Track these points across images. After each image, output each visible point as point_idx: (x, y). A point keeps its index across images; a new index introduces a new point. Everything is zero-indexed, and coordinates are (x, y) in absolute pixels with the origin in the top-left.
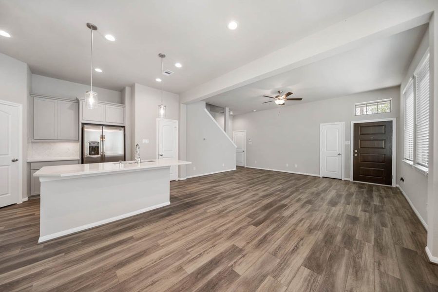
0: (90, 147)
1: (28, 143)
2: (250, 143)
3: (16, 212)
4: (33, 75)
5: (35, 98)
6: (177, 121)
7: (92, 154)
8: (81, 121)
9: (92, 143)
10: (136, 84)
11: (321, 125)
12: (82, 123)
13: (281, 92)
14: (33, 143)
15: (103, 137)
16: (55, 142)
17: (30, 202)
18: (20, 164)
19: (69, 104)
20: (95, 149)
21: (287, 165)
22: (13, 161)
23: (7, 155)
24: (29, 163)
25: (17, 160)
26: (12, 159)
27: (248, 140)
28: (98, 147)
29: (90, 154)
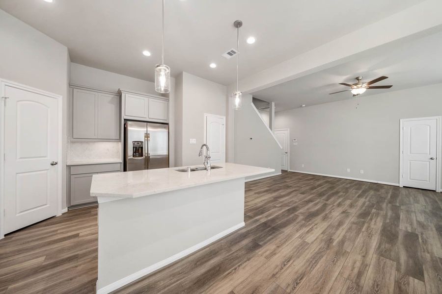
0: (133, 148)
1: (68, 142)
2: (294, 144)
3: (57, 230)
4: (72, 63)
5: (74, 90)
6: (225, 118)
7: (136, 157)
8: (124, 117)
9: (136, 143)
10: (184, 73)
11: (401, 120)
12: (125, 119)
13: (360, 78)
14: (73, 142)
15: (147, 136)
16: (95, 142)
17: (71, 215)
18: (60, 168)
19: (109, 97)
20: (139, 150)
21: (349, 170)
22: (52, 165)
23: (45, 157)
24: (69, 167)
25: (56, 163)
26: (51, 162)
27: (292, 140)
28: (142, 148)
29: (134, 156)
